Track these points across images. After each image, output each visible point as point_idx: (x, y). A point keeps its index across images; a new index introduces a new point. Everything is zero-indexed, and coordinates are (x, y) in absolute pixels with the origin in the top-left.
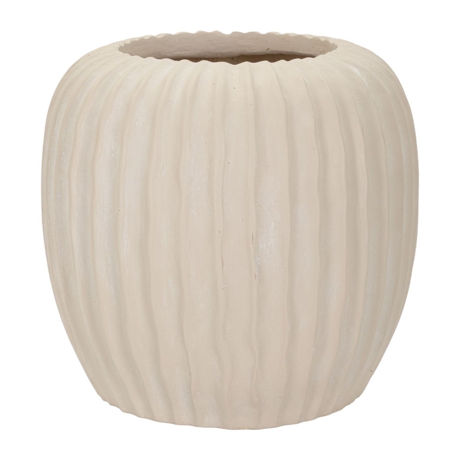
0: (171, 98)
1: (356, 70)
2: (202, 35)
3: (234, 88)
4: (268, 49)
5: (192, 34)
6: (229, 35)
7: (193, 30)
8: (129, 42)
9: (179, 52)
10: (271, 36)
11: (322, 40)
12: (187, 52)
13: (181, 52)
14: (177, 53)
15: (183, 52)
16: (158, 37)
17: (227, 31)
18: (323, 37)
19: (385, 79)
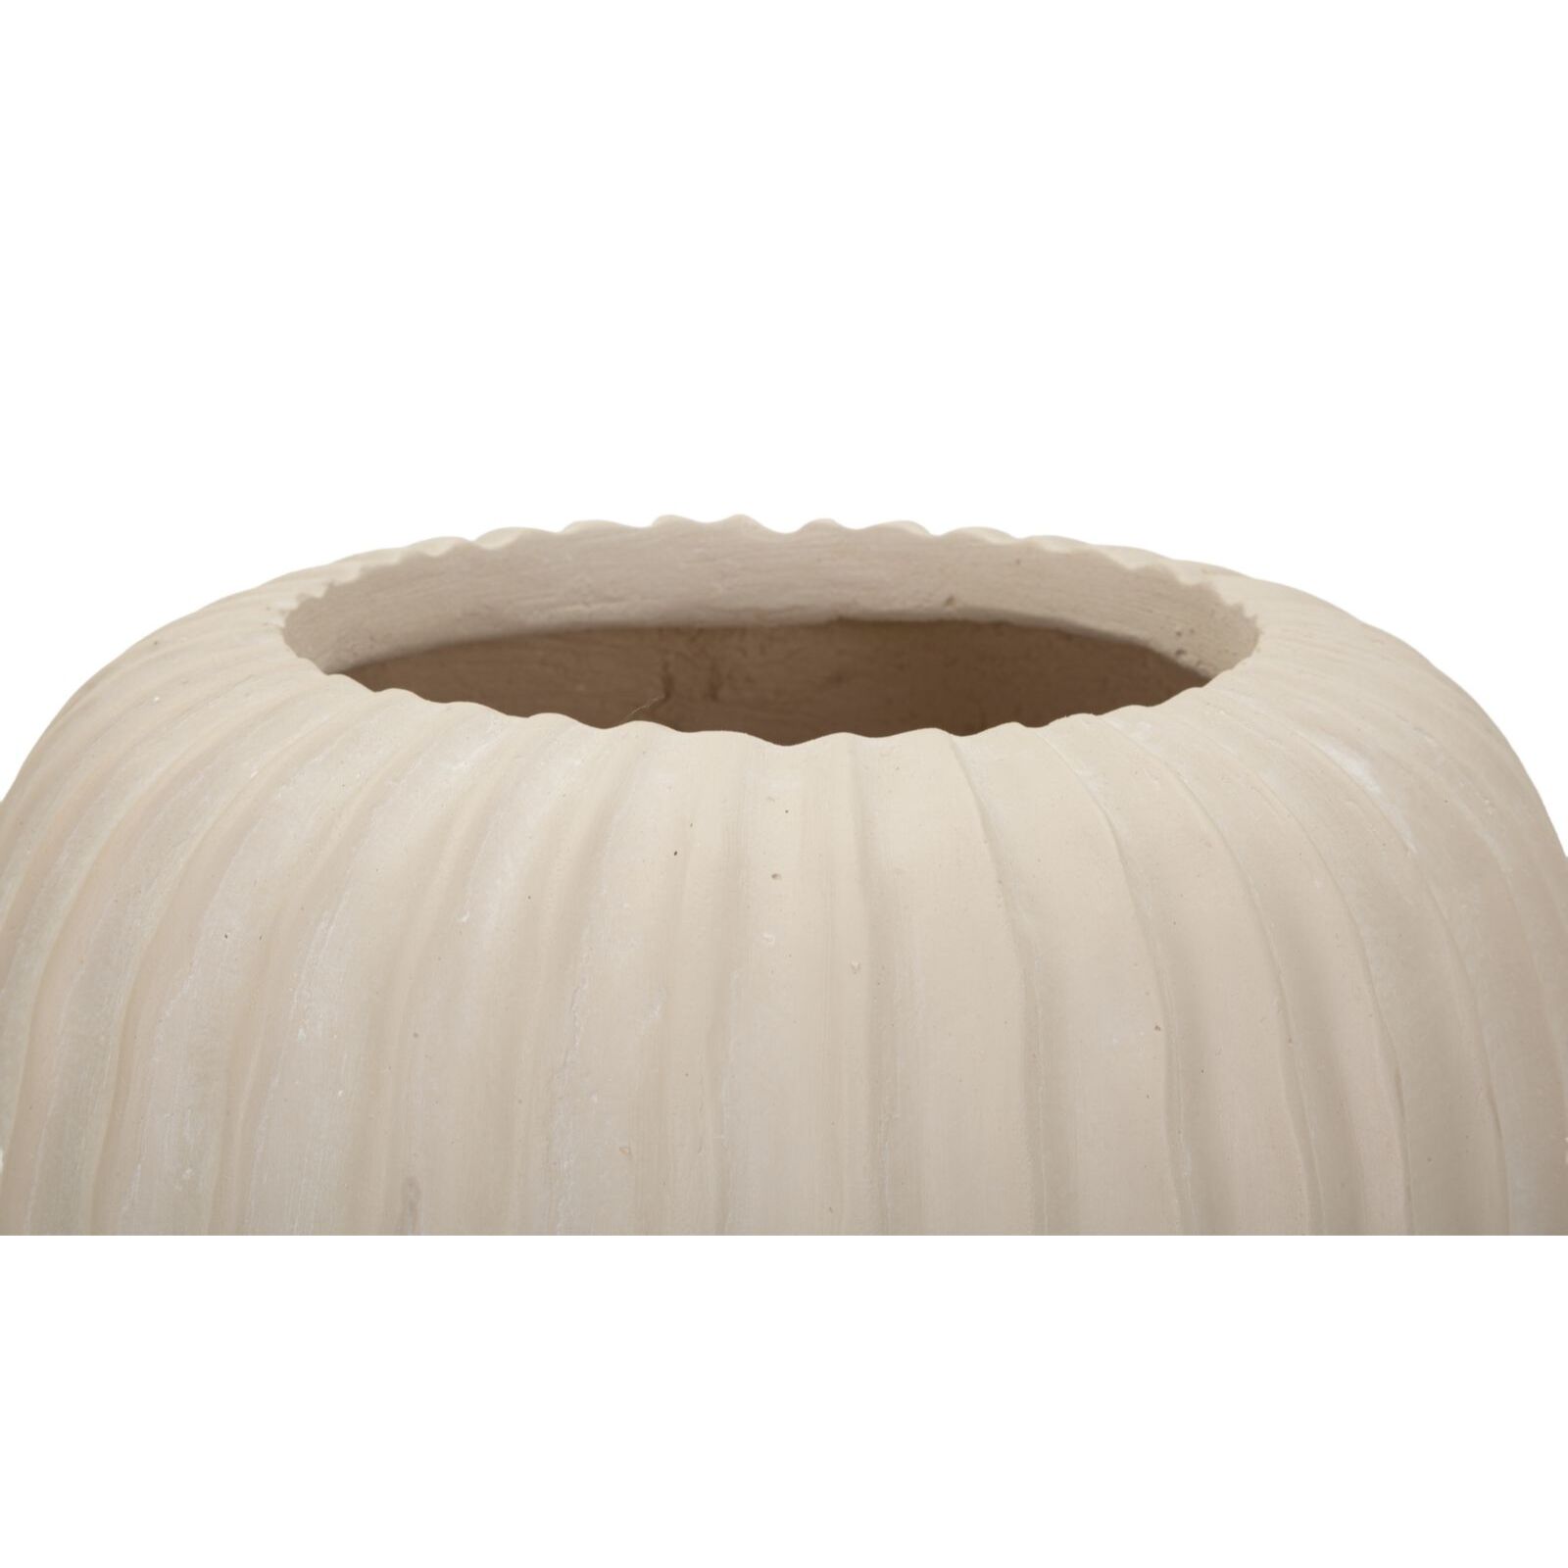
0: (464, 919)
1: (1356, 768)
2: (675, 534)
3: (774, 876)
4: (950, 601)
5: (636, 530)
6: (789, 536)
7: (638, 513)
8: (352, 575)
9: (581, 608)
10: (962, 546)
11: (1185, 579)
12: (612, 607)
13: (586, 604)
14: (570, 609)
15: (596, 607)
16: (490, 546)
17: (783, 517)
18: (1190, 566)
19: (1487, 802)
